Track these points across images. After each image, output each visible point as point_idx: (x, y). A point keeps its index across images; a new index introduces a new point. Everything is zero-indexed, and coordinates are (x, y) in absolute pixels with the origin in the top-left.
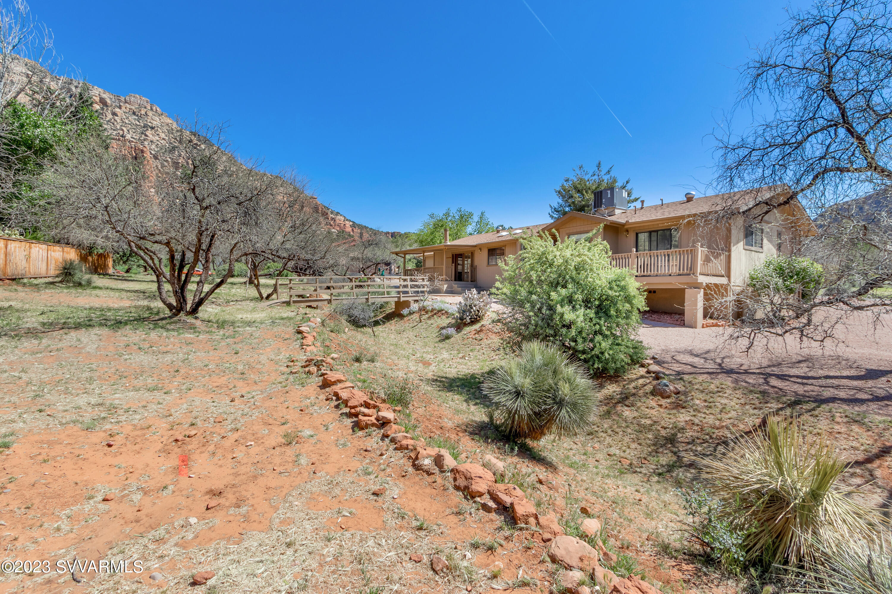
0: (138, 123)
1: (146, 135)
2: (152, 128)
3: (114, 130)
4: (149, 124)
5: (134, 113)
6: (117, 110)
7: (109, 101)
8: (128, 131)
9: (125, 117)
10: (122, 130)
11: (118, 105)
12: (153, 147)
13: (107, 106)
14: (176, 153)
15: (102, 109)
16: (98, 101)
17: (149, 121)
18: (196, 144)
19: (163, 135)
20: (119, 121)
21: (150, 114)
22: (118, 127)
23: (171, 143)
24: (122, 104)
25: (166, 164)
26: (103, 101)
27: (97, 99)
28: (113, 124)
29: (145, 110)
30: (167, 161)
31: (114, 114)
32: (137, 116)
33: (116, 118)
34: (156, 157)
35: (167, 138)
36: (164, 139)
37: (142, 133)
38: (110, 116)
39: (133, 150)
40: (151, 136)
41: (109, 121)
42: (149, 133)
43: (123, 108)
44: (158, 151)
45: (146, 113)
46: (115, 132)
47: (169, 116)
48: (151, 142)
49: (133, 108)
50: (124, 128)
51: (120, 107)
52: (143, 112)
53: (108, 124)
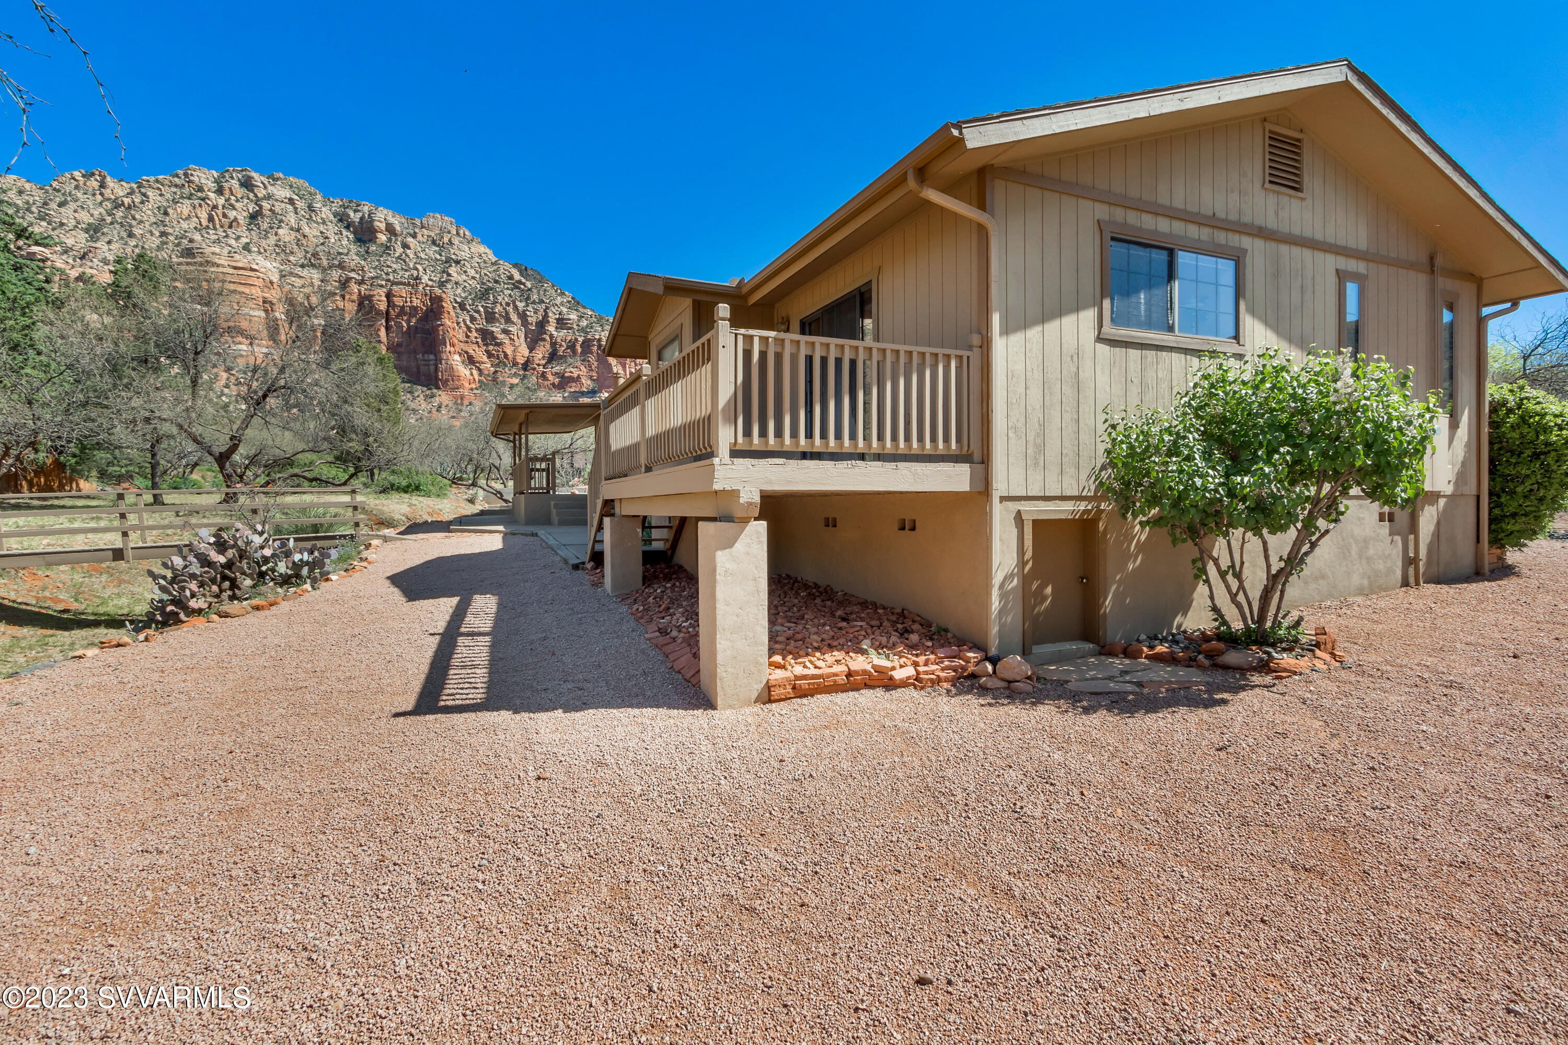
0: (438, 257)
1: (449, 275)
2: (457, 262)
3: (406, 271)
4: (453, 257)
5: (434, 243)
6: (410, 240)
7: (398, 228)
8: (425, 270)
9: (420, 249)
10: (417, 269)
11: (412, 232)
12: (459, 291)
13: (396, 235)
14: (491, 298)
15: (390, 240)
16: (383, 228)
17: (452, 251)
18: (520, 282)
19: (472, 272)
20: (412, 256)
21: (456, 241)
22: (411, 266)
23: (483, 284)
24: (417, 230)
25: (476, 315)
26: (390, 229)
27: (383, 226)
28: (405, 261)
29: (449, 236)
30: (478, 312)
31: (405, 246)
32: (438, 246)
33: (408, 251)
34: (462, 306)
35: (478, 276)
36: (473, 278)
37: (444, 272)
38: (399, 250)
39: (428, 298)
40: (455, 275)
41: (399, 258)
42: (453, 270)
43: (419, 237)
44: (466, 298)
45: (450, 240)
46: (407, 273)
47: (483, 242)
48: (456, 283)
49: (433, 234)
50: (419, 266)
51: (414, 236)
52: (446, 240)
53: (397, 262)
